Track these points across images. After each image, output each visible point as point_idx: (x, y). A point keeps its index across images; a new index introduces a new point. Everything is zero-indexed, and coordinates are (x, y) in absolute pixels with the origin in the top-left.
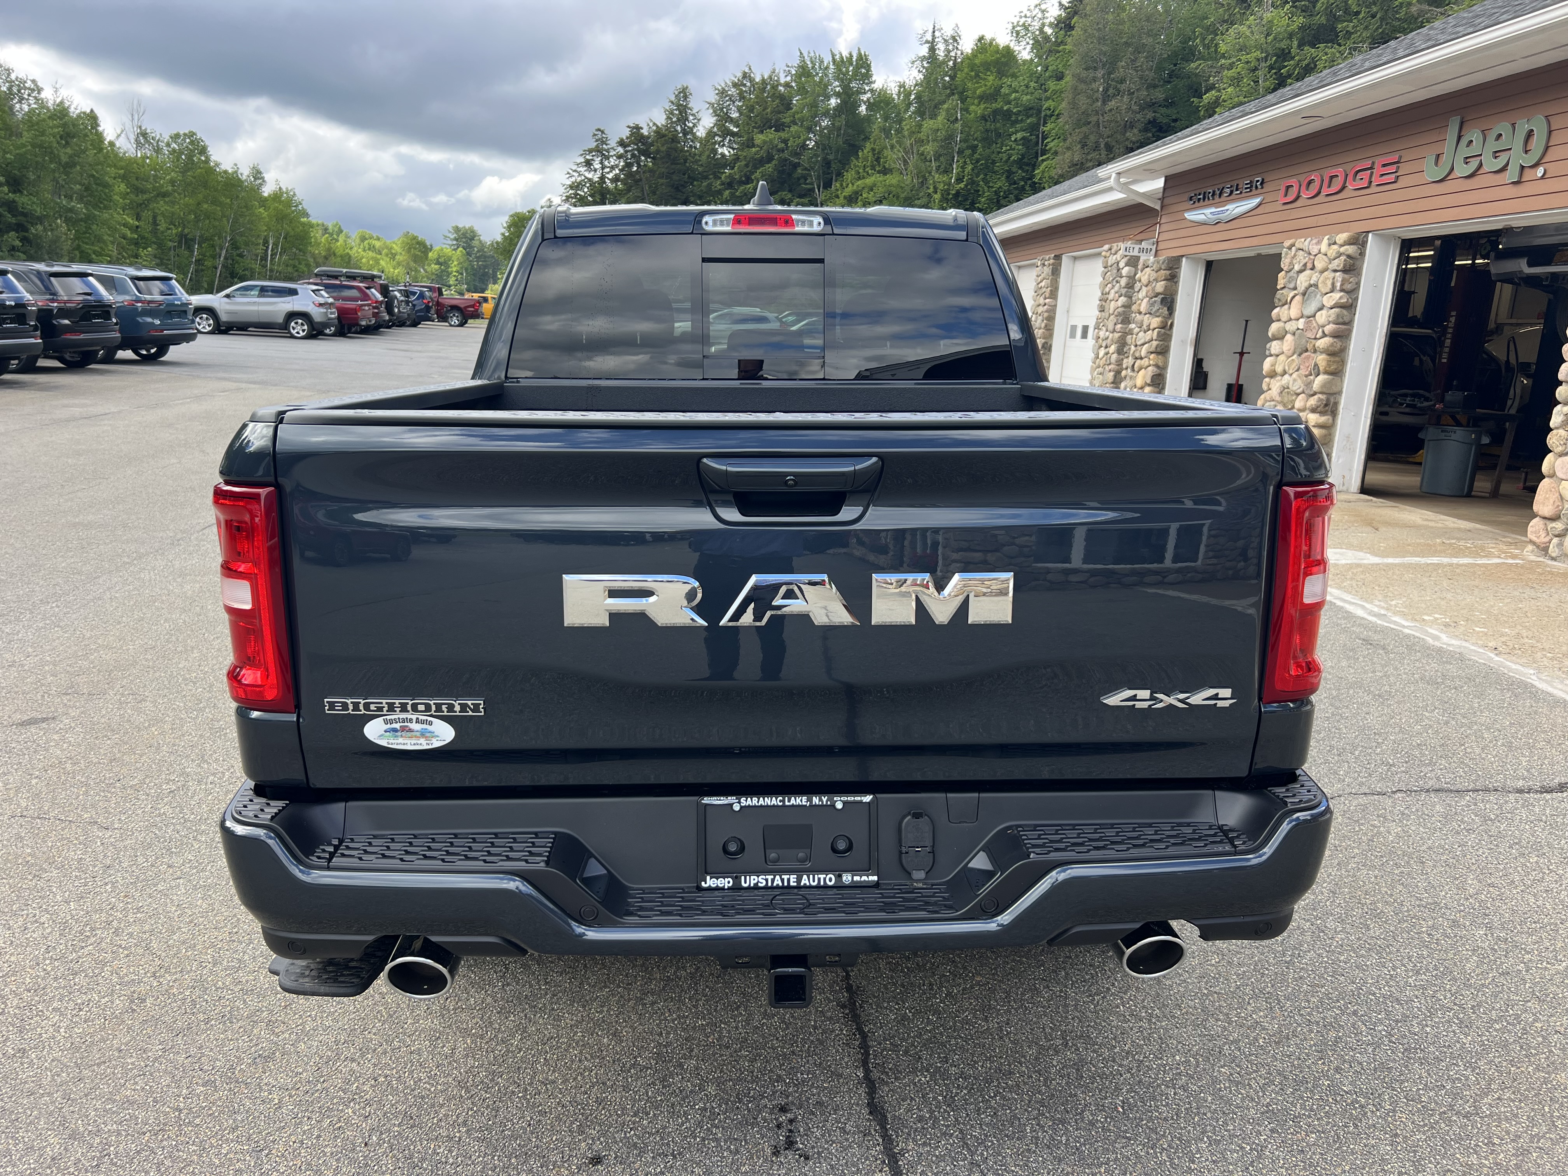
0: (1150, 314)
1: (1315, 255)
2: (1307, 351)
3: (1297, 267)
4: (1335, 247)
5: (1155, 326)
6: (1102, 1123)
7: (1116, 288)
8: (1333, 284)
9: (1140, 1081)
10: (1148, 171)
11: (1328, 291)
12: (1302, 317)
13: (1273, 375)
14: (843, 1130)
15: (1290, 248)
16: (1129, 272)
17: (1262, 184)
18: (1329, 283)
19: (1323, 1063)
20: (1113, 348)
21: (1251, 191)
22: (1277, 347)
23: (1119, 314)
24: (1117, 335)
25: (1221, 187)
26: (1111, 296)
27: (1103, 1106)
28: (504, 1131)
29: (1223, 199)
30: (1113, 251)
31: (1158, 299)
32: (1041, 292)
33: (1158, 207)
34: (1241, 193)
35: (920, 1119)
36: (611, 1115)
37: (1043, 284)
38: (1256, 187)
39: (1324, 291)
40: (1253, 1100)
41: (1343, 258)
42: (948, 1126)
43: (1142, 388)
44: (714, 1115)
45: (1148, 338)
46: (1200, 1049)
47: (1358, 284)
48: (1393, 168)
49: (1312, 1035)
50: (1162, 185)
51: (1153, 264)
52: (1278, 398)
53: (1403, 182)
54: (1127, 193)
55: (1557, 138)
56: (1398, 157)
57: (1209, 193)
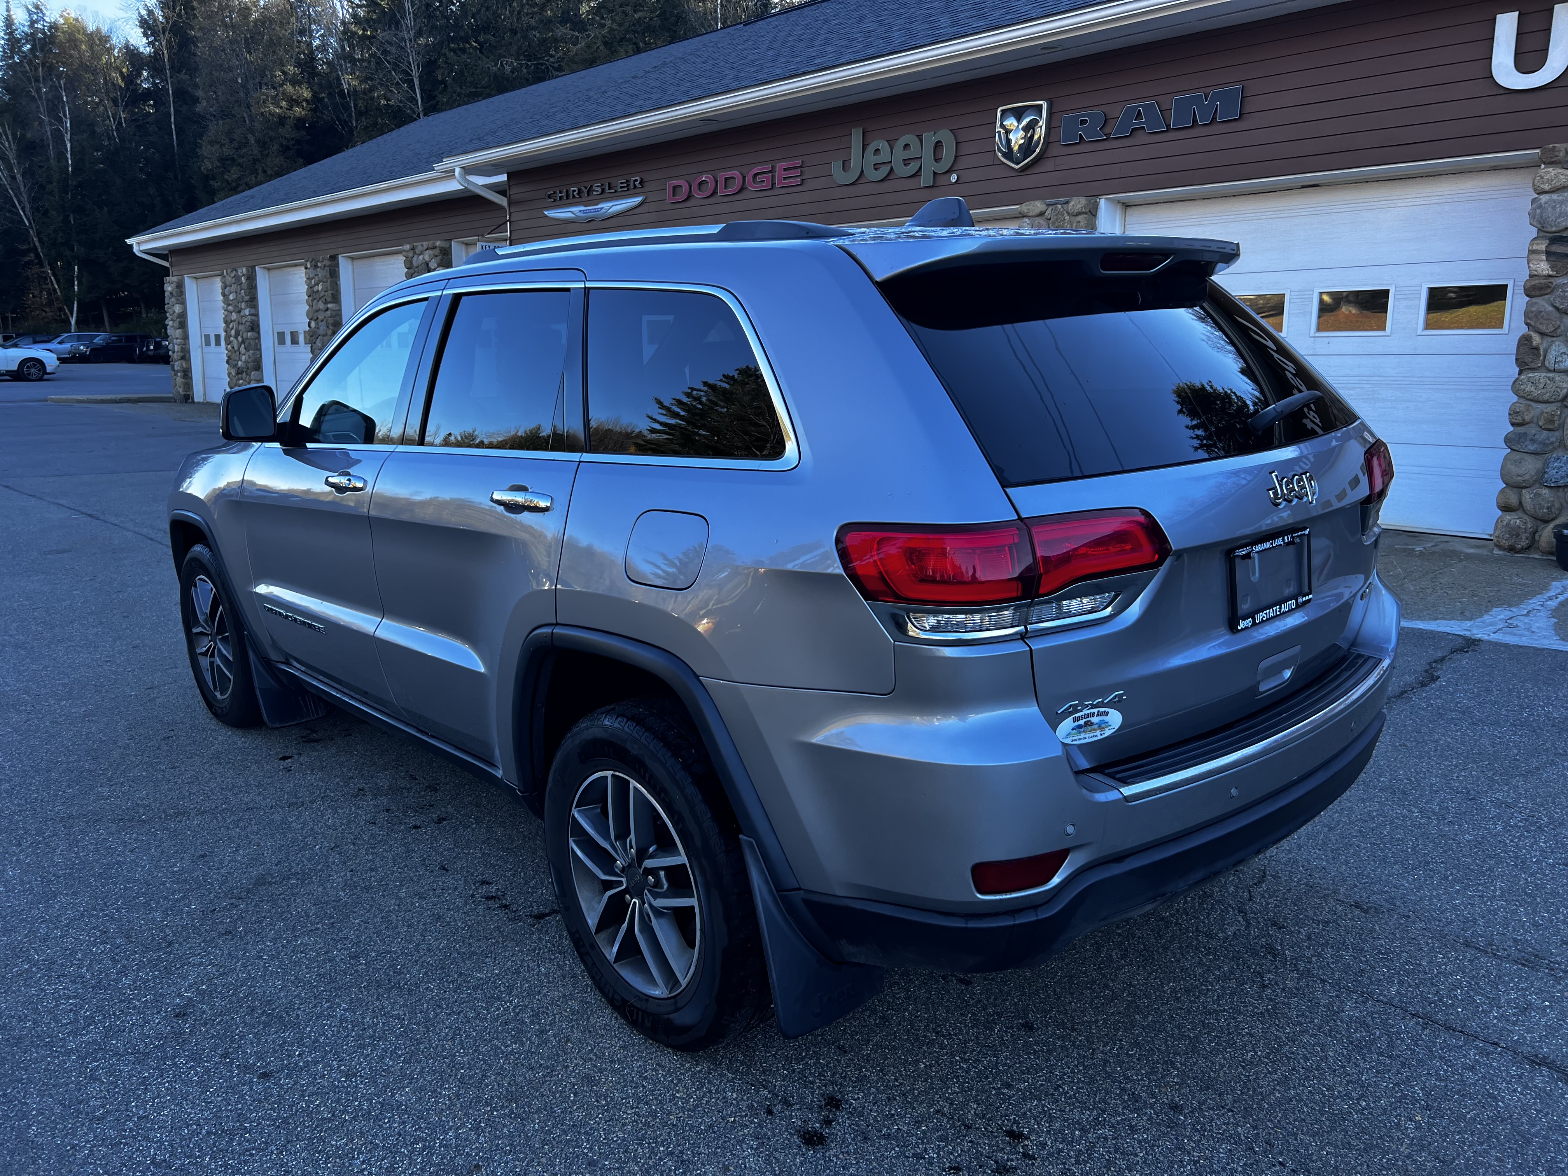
10: (493, 167)
17: (640, 183)
21: (628, 190)
25: (588, 185)
29: (592, 197)
30: (417, 251)
32: (317, 296)
33: (505, 204)
34: (616, 191)
37: (320, 288)
38: (635, 186)
48: (797, 172)
50: (505, 180)
53: (810, 185)
54: (471, 188)
55: (965, 149)
56: (798, 162)
57: (574, 191)
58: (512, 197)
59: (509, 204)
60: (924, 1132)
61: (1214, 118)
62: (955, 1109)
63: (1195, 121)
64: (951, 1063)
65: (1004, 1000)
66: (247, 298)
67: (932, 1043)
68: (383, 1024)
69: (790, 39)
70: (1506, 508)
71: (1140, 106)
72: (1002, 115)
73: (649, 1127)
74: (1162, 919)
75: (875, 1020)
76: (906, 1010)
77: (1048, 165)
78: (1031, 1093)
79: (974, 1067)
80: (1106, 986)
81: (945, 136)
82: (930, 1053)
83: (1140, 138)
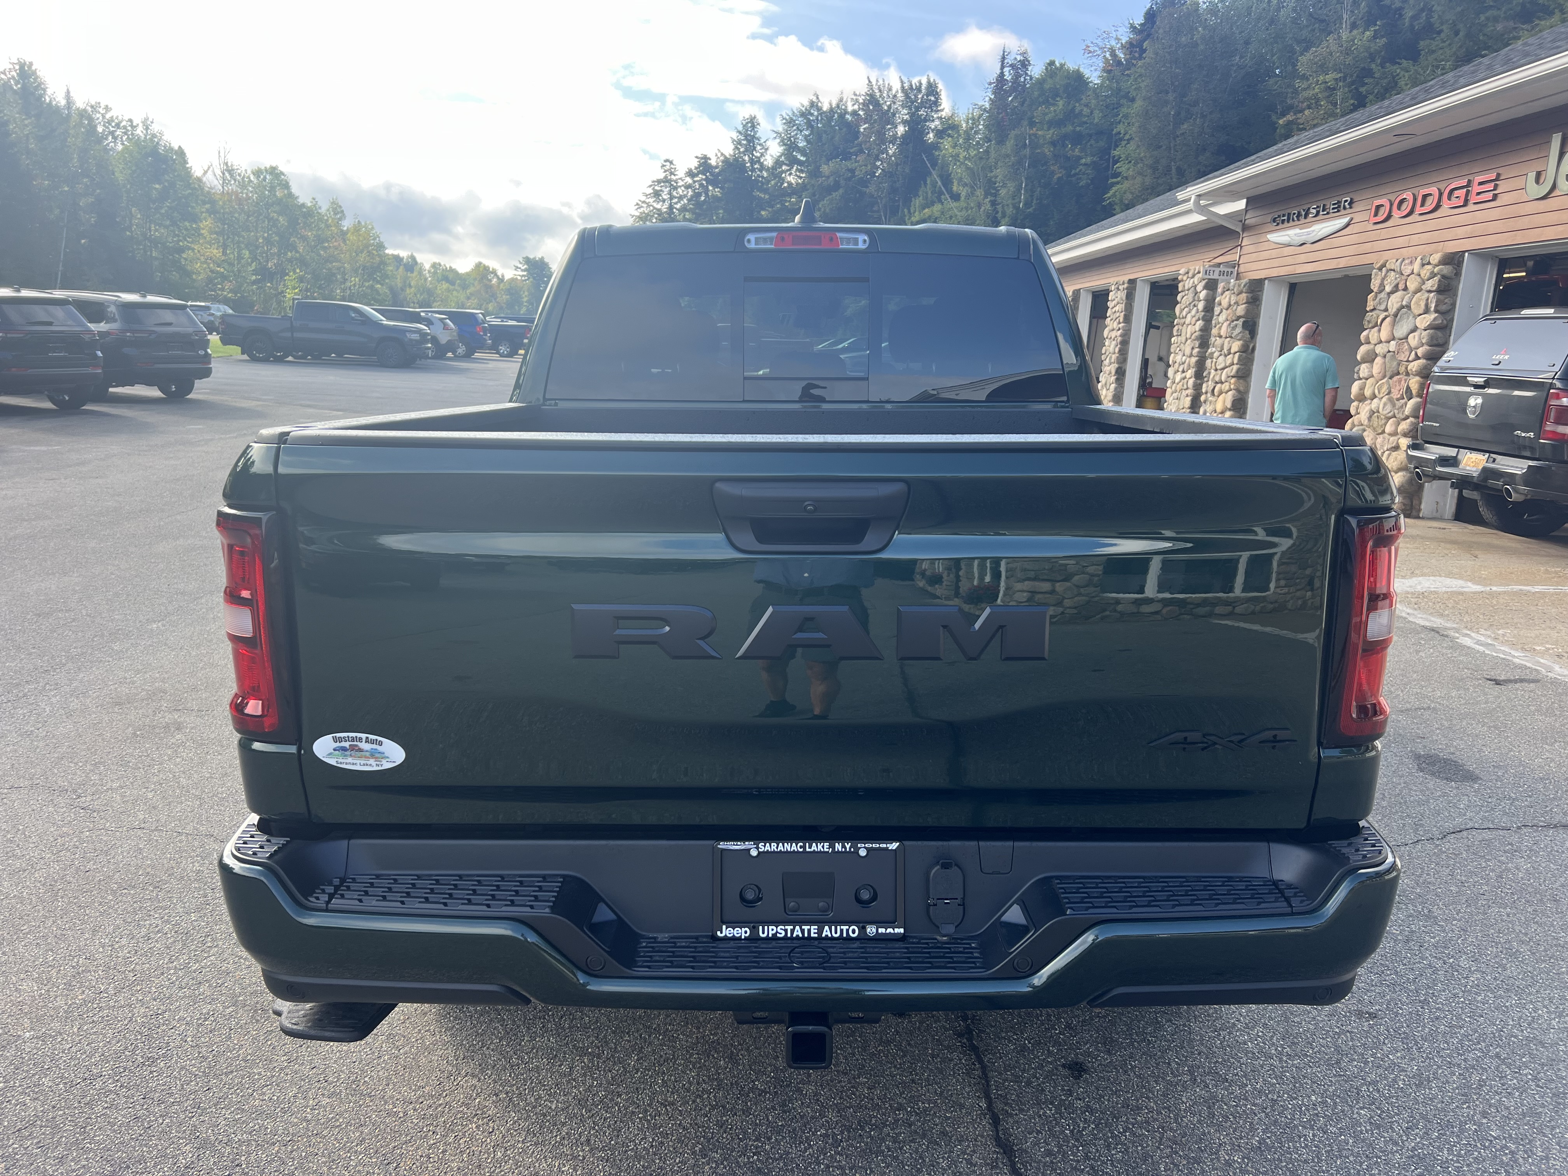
0: (1231, 337)
1: (1409, 276)
2: (1398, 374)
3: (1388, 289)
4: (1429, 267)
5: (1236, 350)
6: (1239, 1163)
7: (1194, 312)
8: (1427, 305)
9: (1276, 1121)
10: (1228, 193)
11: (1421, 311)
12: (1394, 339)
13: (1361, 398)
14: (969, 1162)
15: (1380, 269)
16: (1207, 295)
17: (1350, 204)
18: (1423, 304)
19: (1469, 1107)
20: (1190, 373)
21: (1338, 211)
22: (1366, 370)
23: (1197, 339)
24: (1194, 360)
25: (1306, 207)
26: (1188, 320)
27: (1239, 1146)
28: (626, 1151)
29: (1307, 221)
30: (1190, 275)
31: (1240, 322)
33: (1239, 230)
34: (1328, 213)
35: (1049, 1153)
36: (733, 1139)
38: (1345, 208)
39: (1417, 312)
40: (1396, 1144)
41: (1436, 279)
42: (1078, 1161)
43: (1222, 413)
44: (837, 1143)
45: (1229, 362)
46: (1336, 1090)
47: (1454, 305)
48: (1491, 186)
49: (1455, 1078)
50: (1244, 207)
51: (1234, 286)
52: (1366, 422)
53: (1503, 200)
54: (1212, 217)
56: (1495, 175)
57: (1294, 214)
58: (1247, 222)
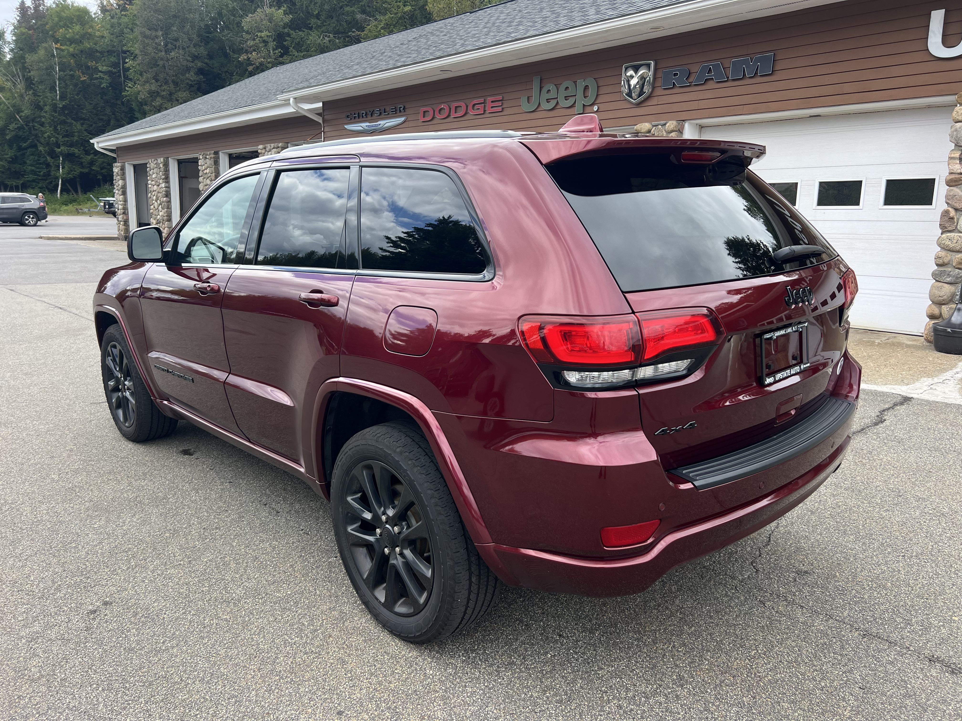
17: (404, 109)
21: (396, 113)
25: (371, 110)
33: (321, 121)
34: (388, 114)
38: (400, 111)
48: (500, 104)
50: (321, 107)
53: (507, 111)
54: (300, 110)
55: (603, 90)
56: (500, 97)
57: (363, 113)
58: (325, 117)
59: (324, 122)
60: (548, 698)
61: (756, 73)
62: (568, 683)
63: (744, 75)
64: (567, 654)
65: (603, 616)
66: (163, 177)
67: (556, 641)
68: (217, 624)
69: (498, 21)
70: (932, 317)
71: (710, 65)
72: (626, 70)
73: (377, 691)
74: (704, 567)
75: (522, 627)
76: (541, 621)
77: (654, 101)
78: (616, 674)
79: (582, 657)
80: (667, 608)
81: (590, 82)
82: (555, 648)
83: (711, 85)
